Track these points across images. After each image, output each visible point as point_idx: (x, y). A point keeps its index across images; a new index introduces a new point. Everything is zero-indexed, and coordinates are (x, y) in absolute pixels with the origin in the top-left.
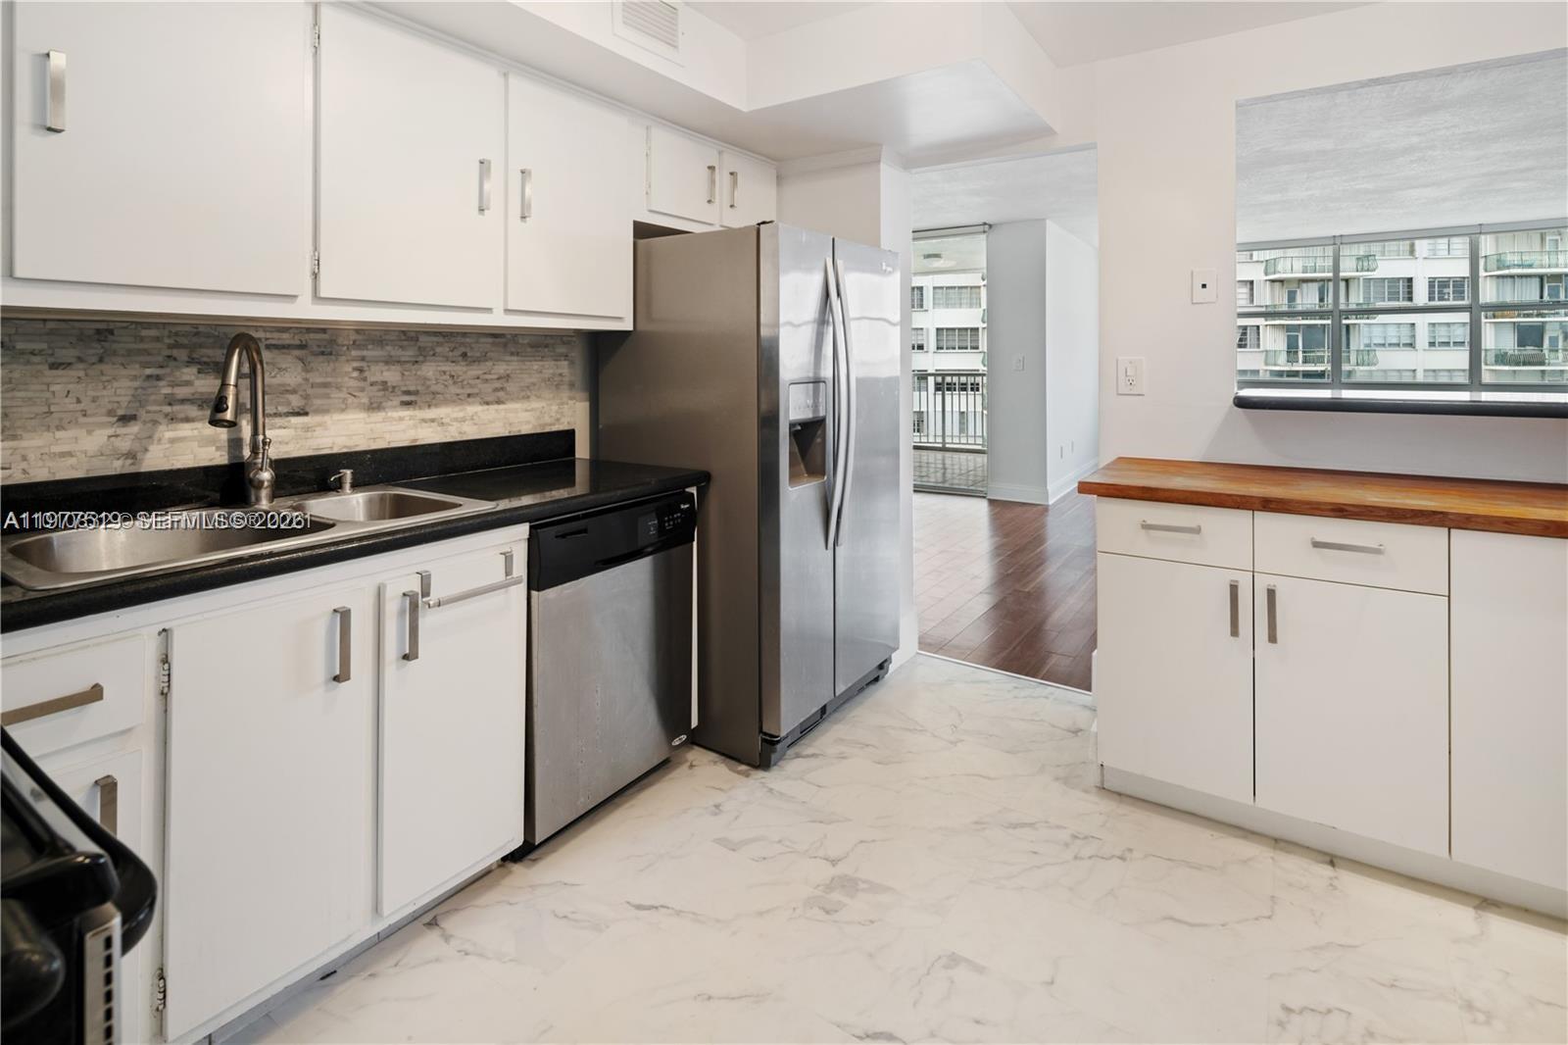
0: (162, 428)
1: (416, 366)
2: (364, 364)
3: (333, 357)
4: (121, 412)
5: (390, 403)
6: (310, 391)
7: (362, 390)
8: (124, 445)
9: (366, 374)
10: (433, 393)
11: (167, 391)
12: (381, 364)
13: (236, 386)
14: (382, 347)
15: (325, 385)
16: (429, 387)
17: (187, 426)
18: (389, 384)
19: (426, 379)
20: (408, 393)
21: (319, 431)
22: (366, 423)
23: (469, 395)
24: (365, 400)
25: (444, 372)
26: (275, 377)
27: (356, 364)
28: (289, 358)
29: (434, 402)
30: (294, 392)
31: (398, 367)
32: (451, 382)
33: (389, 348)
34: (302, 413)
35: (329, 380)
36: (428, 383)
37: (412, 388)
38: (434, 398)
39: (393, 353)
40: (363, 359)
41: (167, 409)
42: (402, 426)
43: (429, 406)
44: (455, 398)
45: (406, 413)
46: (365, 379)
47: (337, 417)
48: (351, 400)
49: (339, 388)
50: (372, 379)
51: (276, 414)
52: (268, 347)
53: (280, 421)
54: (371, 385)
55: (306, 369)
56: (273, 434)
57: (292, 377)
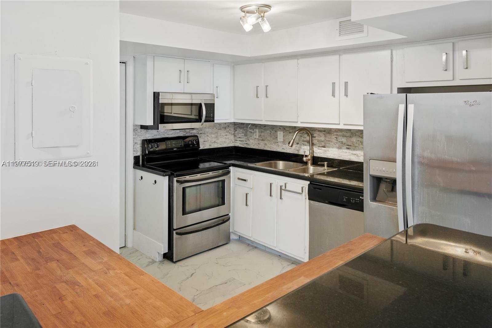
0: (302, 146)
1: (351, 138)
3: (330, 134)
4: (297, 142)
5: (343, 148)
6: (326, 142)
7: (337, 143)
8: (297, 148)
9: (338, 139)
10: (355, 146)
11: (303, 139)
12: (341, 137)
14: (342, 132)
15: (329, 141)
16: (354, 144)
17: (305, 146)
18: (343, 142)
19: (353, 142)
20: (348, 145)
21: (328, 152)
22: (338, 152)
24: (338, 146)
25: (359, 141)
26: (319, 138)
27: (335, 136)
28: (322, 134)
29: (355, 149)
30: (323, 142)
31: (346, 138)
32: (360, 144)
33: (343, 132)
34: (324, 147)
35: (330, 140)
36: (354, 143)
37: (349, 144)
38: (355, 148)
39: (344, 134)
40: (337, 135)
41: (303, 142)
42: (346, 154)
43: (354, 150)
44: (362, 148)
45: (348, 151)
46: (337, 140)
47: (331, 149)
48: (334, 145)
49: (332, 142)
50: (339, 140)
51: (319, 147)
52: (318, 131)
53: (320, 148)
54: (339, 142)
55: (325, 137)
56: (319, 151)
57: (322, 138)
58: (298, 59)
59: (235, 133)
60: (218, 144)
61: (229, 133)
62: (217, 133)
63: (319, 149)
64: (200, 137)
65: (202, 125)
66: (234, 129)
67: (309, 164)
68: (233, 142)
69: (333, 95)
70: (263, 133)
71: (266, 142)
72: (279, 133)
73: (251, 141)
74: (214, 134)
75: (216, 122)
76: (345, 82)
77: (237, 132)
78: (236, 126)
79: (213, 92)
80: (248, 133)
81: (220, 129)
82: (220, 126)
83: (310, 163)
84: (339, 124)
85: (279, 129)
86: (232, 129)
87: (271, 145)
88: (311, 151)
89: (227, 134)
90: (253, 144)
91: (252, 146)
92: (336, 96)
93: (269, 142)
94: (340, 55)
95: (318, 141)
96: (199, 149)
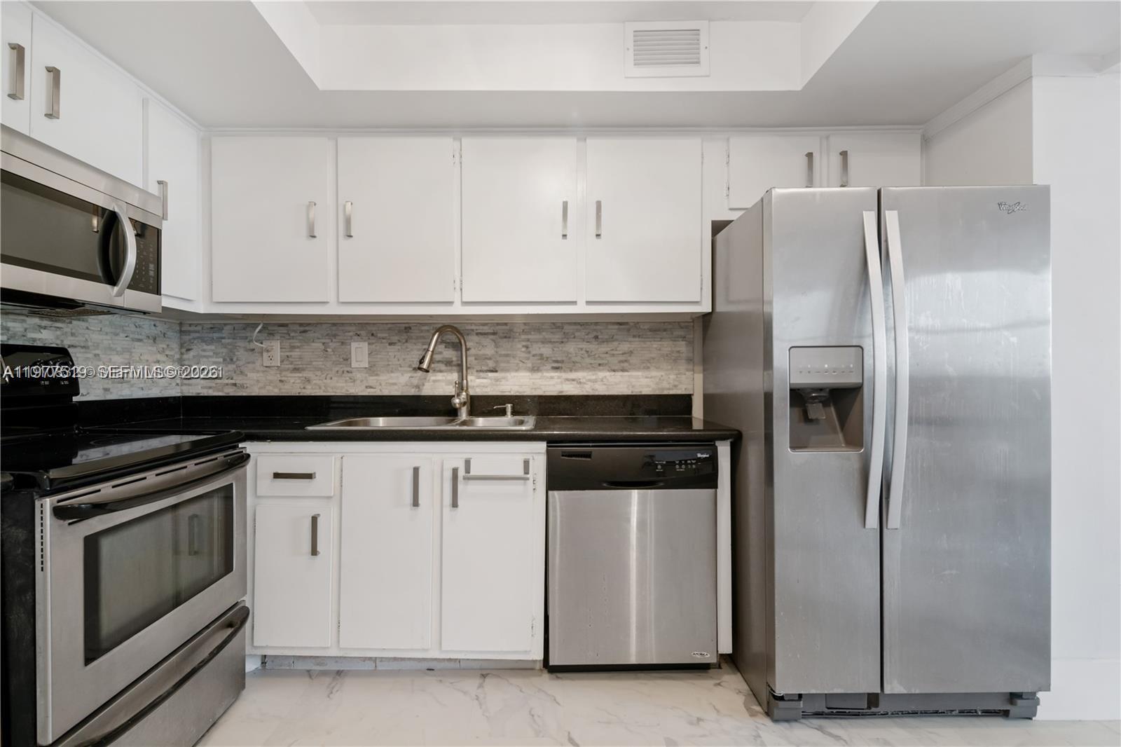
0: (431, 375)
1: (563, 345)
2: (529, 343)
3: (511, 339)
5: (545, 368)
6: (499, 359)
7: (528, 359)
9: (530, 349)
10: (574, 362)
12: (539, 343)
14: (540, 333)
15: (507, 355)
16: (570, 358)
17: (442, 374)
18: (544, 356)
19: (568, 353)
20: (557, 362)
21: (503, 382)
22: (530, 379)
23: (600, 365)
24: (530, 365)
25: (582, 349)
26: (480, 350)
27: (524, 344)
28: (488, 340)
29: (574, 368)
30: (490, 359)
31: (550, 345)
32: (586, 355)
33: (544, 333)
35: (509, 352)
36: (570, 355)
37: (559, 359)
38: (574, 366)
39: (547, 337)
40: (528, 340)
42: (552, 382)
43: (571, 371)
44: (589, 366)
45: (555, 374)
46: (529, 352)
47: (513, 374)
48: (521, 364)
49: (514, 357)
50: (534, 352)
51: (481, 371)
52: (477, 334)
53: (482, 374)
54: (533, 356)
55: (497, 346)
56: (478, 381)
57: (489, 351)
59: (185, 356)
60: (132, 386)
61: (167, 355)
62: (129, 351)
63: (479, 378)
65: (120, 295)
66: (182, 346)
67: (465, 415)
68: (178, 384)
70: (297, 350)
71: (305, 374)
72: (354, 345)
73: (251, 375)
74: (118, 353)
77: (192, 354)
78: (186, 338)
80: (241, 353)
81: (140, 340)
82: (138, 330)
83: (465, 410)
84: (575, 303)
85: (356, 337)
86: (175, 346)
87: (328, 381)
88: (458, 383)
89: (160, 357)
90: (261, 385)
91: (255, 391)
92: (568, 237)
93: (319, 373)
95: (476, 359)
96: (75, 399)
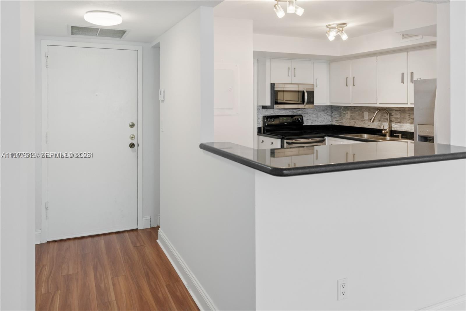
0: (383, 123)
2: (410, 114)
4: (379, 120)
6: (401, 119)
7: (409, 119)
8: (379, 125)
11: (383, 117)
13: (375, 117)
15: (404, 118)
17: (385, 123)
21: (402, 127)
22: (410, 126)
24: (410, 122)
26: (396, 116)
27: (408, 114)
28: (398, 112)
30: (399, 119)
34: (400, 123)
35: (404, 117)
40: (409, 113)
41: (383, 120)
46: (410, 117)
47: (405, 124)
48: (407, 121)
49: (405, 119)
50: (411, 117)
51: (396, 123)
52: (395, 111)
53: (396, 124)
54: (411, 118)
55: (401, 115)
56: (396, 126)
57: (398, 116)
58: (377, 56)
59: (332, 114)
60: (318, 122)
61: (327, 114)
62: (317, 114)
63: (396, 125)
64: (304, 116)
65: (305, 106)
66: (331, 111)
67: (388, 136)
68: (330, 121)
69: (403, 82)
70: (353, 114)
71: (355, 121)
72: (365, 113)
73: (344, 120)
74: (315, 114)
75: (315, 104)
76: (411, 72)
77: (333, 113)
78: (332, 109)
79: (313, 82)
80: (342, 114)
81: (320, 111)
82: (320, 109)
83: (388, 134)
84: (407, 104)
85: (366, 111)
86: (330, 112)
87: (360, 123)
88: (389, 126)
89: (325, 115)
90: (346, 123)
91: (345, 124)
92: (404, 83)
93: (357, 120)
94: (408, 52)
95: (395, 119)
96: (303, 125)
